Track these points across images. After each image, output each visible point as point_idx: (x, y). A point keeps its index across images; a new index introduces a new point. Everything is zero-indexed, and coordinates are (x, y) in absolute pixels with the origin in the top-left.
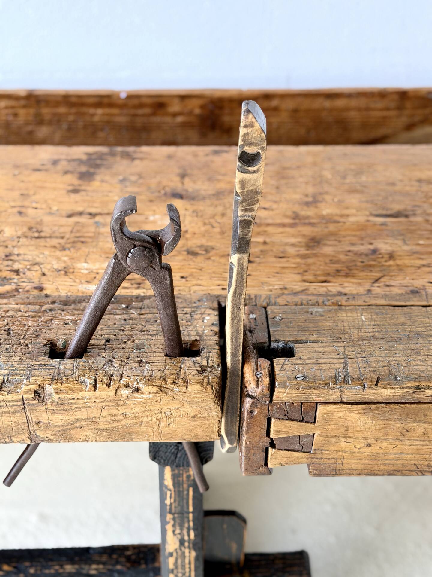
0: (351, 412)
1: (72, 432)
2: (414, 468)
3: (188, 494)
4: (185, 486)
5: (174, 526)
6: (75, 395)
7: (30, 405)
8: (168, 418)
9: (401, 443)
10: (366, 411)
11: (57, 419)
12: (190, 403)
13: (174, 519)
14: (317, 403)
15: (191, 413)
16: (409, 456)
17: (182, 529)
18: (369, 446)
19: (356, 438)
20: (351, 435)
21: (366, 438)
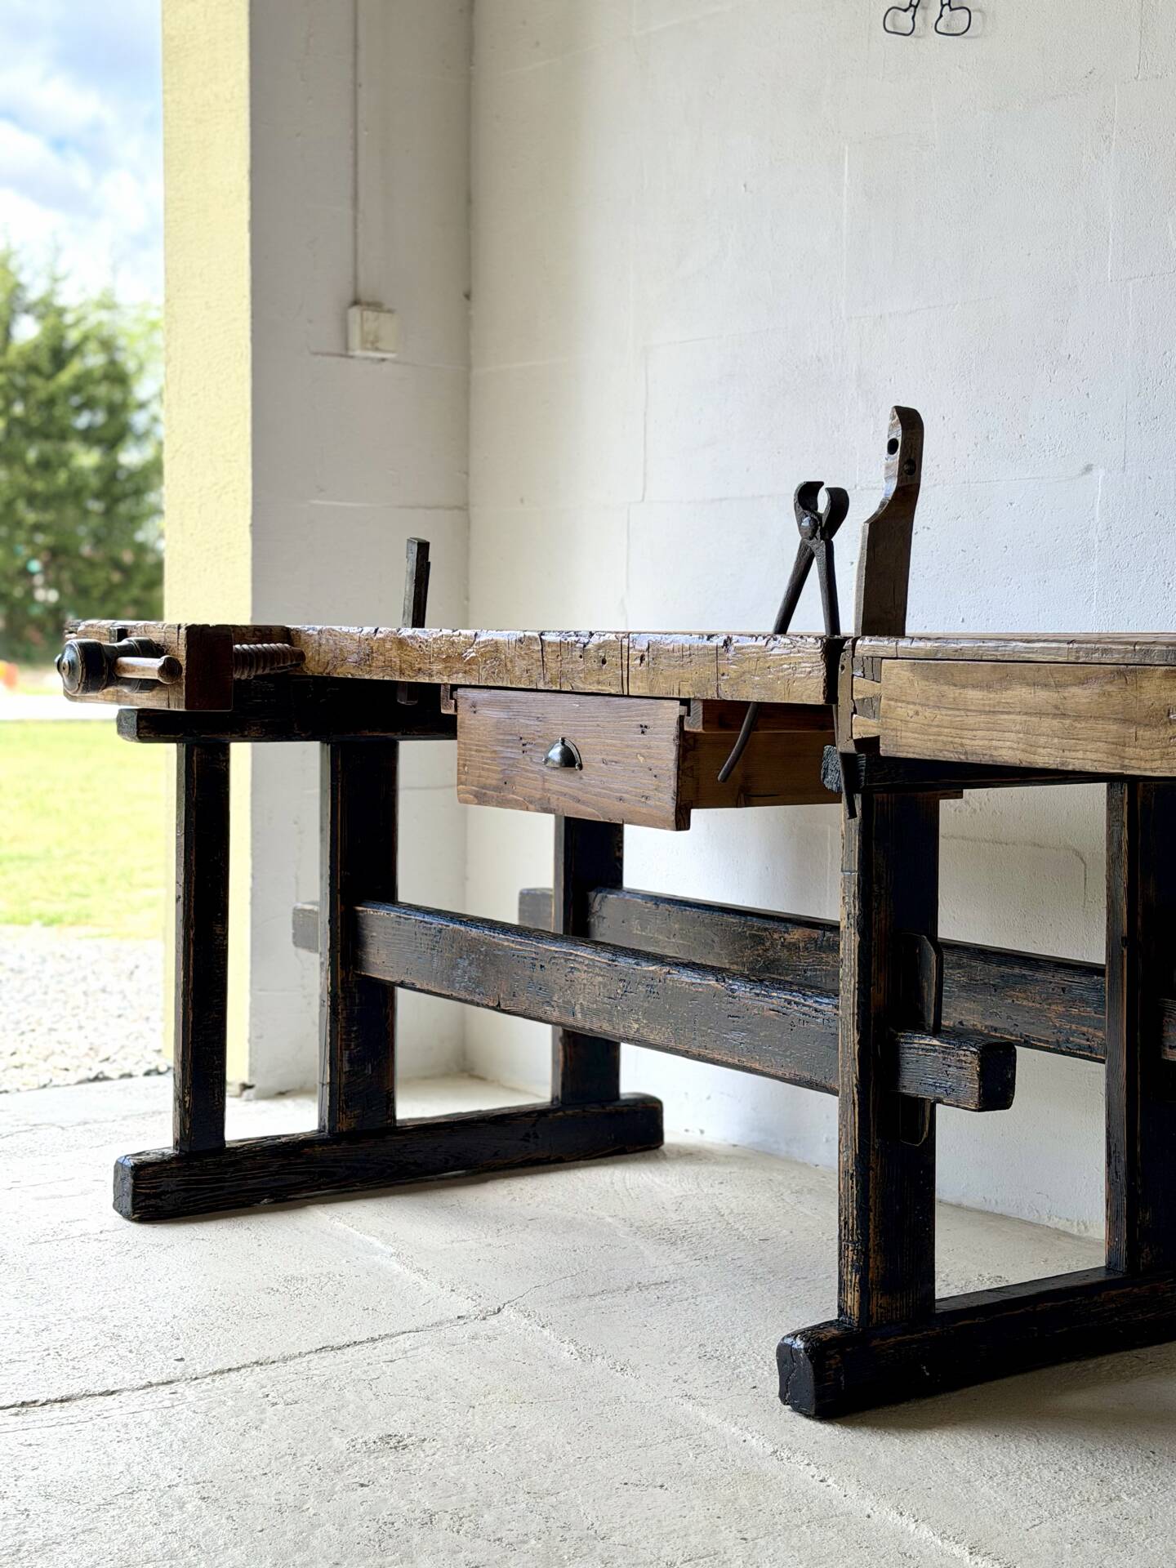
0: (902, 667)
1: (740, 685)
3: (855, 844)
6: (744, 645)
7: (721, 654)
8: (794, 673)
9: (939, 712)
10: (913, 669)
11: (732, 671)
12: (808, 658)
14: (883, 658)
15: (808, 669)
16: (946, 730)
17: (849, 897)
18: (917, 713)
19: (908, 703)
20: (904, 698)
21: (914, 703)
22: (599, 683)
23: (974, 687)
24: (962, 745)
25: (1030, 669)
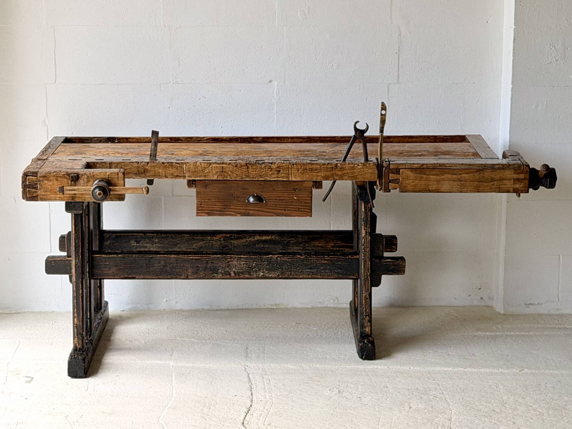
0: (408, 171)
1: (343, 177)
2: (424, 190)
3: (368, 214)
4: (368, 211)
5: (364, 226)
6: (344, 166)
7: (334, 169)
8: (365, 173)
9: (421, 181)
10: (412, 171)
11: (340, 173)
12: (371, 169)
13: (364, 223)
14: (400, 169)
15: (371, 172)
16: (423, 186)
17: (366, 228)
18: (413, 182)
19: (410, 179)
20: (409, 178)
21: (412, 180)
22: (277, 177)
23: (432, 175)
24: (428, 189)
25: (451, 171)
